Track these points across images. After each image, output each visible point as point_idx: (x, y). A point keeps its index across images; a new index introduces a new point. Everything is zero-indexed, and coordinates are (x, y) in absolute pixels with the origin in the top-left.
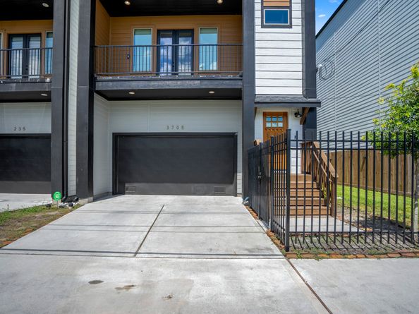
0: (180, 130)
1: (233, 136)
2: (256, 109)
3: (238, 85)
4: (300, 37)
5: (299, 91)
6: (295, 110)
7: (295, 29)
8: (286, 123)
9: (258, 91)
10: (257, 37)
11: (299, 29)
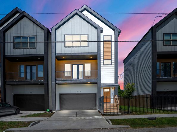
0: (80, 93)
1: (95, 94)
2: (101, 88)
3: (96, 81)
4: (114, 68)
5: (114, 82)
6: (112, 87)
7: (112, 65)
8: (110, 90)
9: (102, 82)
10: (101, 68)
11: (114, 65)
